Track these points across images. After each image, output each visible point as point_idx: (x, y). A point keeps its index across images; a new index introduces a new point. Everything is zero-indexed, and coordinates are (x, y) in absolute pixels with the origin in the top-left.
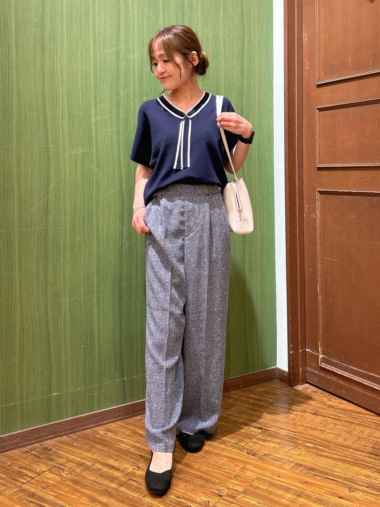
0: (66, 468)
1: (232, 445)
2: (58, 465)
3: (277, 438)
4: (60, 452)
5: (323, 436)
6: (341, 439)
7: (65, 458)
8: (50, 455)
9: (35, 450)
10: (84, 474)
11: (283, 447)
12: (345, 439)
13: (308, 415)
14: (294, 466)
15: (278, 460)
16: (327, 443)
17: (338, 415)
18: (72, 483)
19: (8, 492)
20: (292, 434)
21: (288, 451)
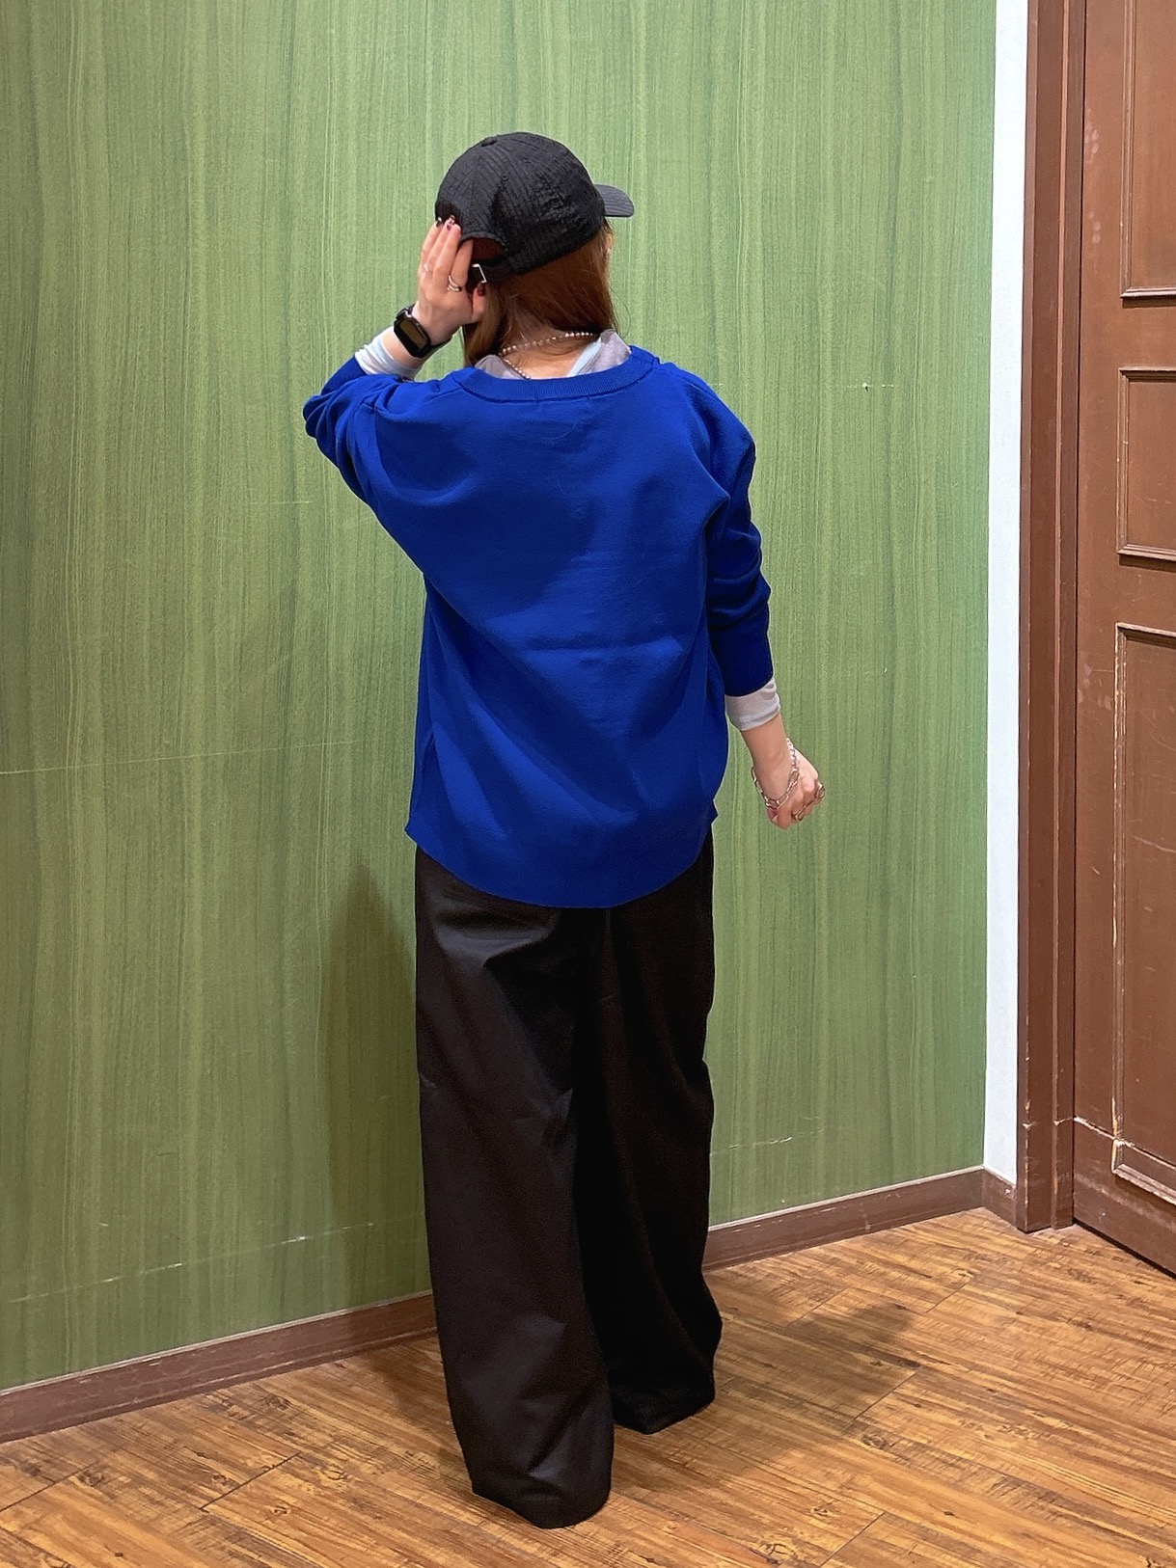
0: (332, 1461)
1: (823, 1414)
2: (308, 1451)
3: (960, 1397)
4: (313, 1411)
5: (1098, 1398)
6: (1152, 1409)
7: (330, 1432)
8: (286, 1421)
9: (240, 1404)
10: (383, 1479)
11: (973, 1425)
12: (1164, 1407)
13: (1062, 1328)
14: (999, 1484)
15: (952, 1465)
16: (1107, 1420)
17: (1155, 1331)
18: (348, 1505)
19: (168, 1525)
20: (1005, 1388)
21: (984, 1438)
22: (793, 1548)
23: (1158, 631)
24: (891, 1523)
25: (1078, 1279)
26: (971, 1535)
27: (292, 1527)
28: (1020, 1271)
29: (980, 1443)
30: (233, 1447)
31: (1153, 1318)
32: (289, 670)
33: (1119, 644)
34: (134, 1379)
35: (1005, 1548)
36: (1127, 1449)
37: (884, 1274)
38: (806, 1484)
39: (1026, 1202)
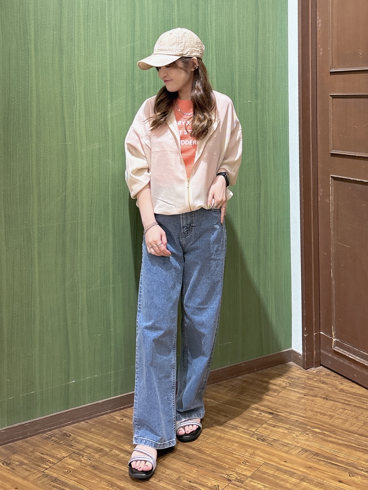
0: (85, 454)
1: (243, 431)
2: (77, 451)
3: (287, 424)
4: (78, 438)
5: (331, 422)
6: (348, 424)
7: (84, 444)
8: (69, 441)
9: (55, 436)
10: (102, 459)
11: (292, 432)
12: (352, 424)
13: (318, 400)
14: (301, 451)
15: (286, 446)
16: (334, 429)
17: (348, 399)
18: (91, 468)
19: (32, 478)
20: (301, 420)
21: (296, 437)
22: (236, 475)
23: (343, 177)
24: (267, 466)
25: (323, 383)
26: (293, 468)
27: (73, 476)
28: (304, 382)
29: (294, 438)
30: (53, 451)
31: (347, 395)
32: (65, 198)
33: (331, 181)
34: (19, 430)
35: (303, 472)
36: (341, 438)
37: (262, 384)
38: (239, 454)
39: (306, 360)
